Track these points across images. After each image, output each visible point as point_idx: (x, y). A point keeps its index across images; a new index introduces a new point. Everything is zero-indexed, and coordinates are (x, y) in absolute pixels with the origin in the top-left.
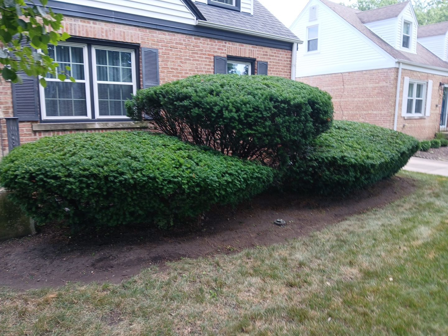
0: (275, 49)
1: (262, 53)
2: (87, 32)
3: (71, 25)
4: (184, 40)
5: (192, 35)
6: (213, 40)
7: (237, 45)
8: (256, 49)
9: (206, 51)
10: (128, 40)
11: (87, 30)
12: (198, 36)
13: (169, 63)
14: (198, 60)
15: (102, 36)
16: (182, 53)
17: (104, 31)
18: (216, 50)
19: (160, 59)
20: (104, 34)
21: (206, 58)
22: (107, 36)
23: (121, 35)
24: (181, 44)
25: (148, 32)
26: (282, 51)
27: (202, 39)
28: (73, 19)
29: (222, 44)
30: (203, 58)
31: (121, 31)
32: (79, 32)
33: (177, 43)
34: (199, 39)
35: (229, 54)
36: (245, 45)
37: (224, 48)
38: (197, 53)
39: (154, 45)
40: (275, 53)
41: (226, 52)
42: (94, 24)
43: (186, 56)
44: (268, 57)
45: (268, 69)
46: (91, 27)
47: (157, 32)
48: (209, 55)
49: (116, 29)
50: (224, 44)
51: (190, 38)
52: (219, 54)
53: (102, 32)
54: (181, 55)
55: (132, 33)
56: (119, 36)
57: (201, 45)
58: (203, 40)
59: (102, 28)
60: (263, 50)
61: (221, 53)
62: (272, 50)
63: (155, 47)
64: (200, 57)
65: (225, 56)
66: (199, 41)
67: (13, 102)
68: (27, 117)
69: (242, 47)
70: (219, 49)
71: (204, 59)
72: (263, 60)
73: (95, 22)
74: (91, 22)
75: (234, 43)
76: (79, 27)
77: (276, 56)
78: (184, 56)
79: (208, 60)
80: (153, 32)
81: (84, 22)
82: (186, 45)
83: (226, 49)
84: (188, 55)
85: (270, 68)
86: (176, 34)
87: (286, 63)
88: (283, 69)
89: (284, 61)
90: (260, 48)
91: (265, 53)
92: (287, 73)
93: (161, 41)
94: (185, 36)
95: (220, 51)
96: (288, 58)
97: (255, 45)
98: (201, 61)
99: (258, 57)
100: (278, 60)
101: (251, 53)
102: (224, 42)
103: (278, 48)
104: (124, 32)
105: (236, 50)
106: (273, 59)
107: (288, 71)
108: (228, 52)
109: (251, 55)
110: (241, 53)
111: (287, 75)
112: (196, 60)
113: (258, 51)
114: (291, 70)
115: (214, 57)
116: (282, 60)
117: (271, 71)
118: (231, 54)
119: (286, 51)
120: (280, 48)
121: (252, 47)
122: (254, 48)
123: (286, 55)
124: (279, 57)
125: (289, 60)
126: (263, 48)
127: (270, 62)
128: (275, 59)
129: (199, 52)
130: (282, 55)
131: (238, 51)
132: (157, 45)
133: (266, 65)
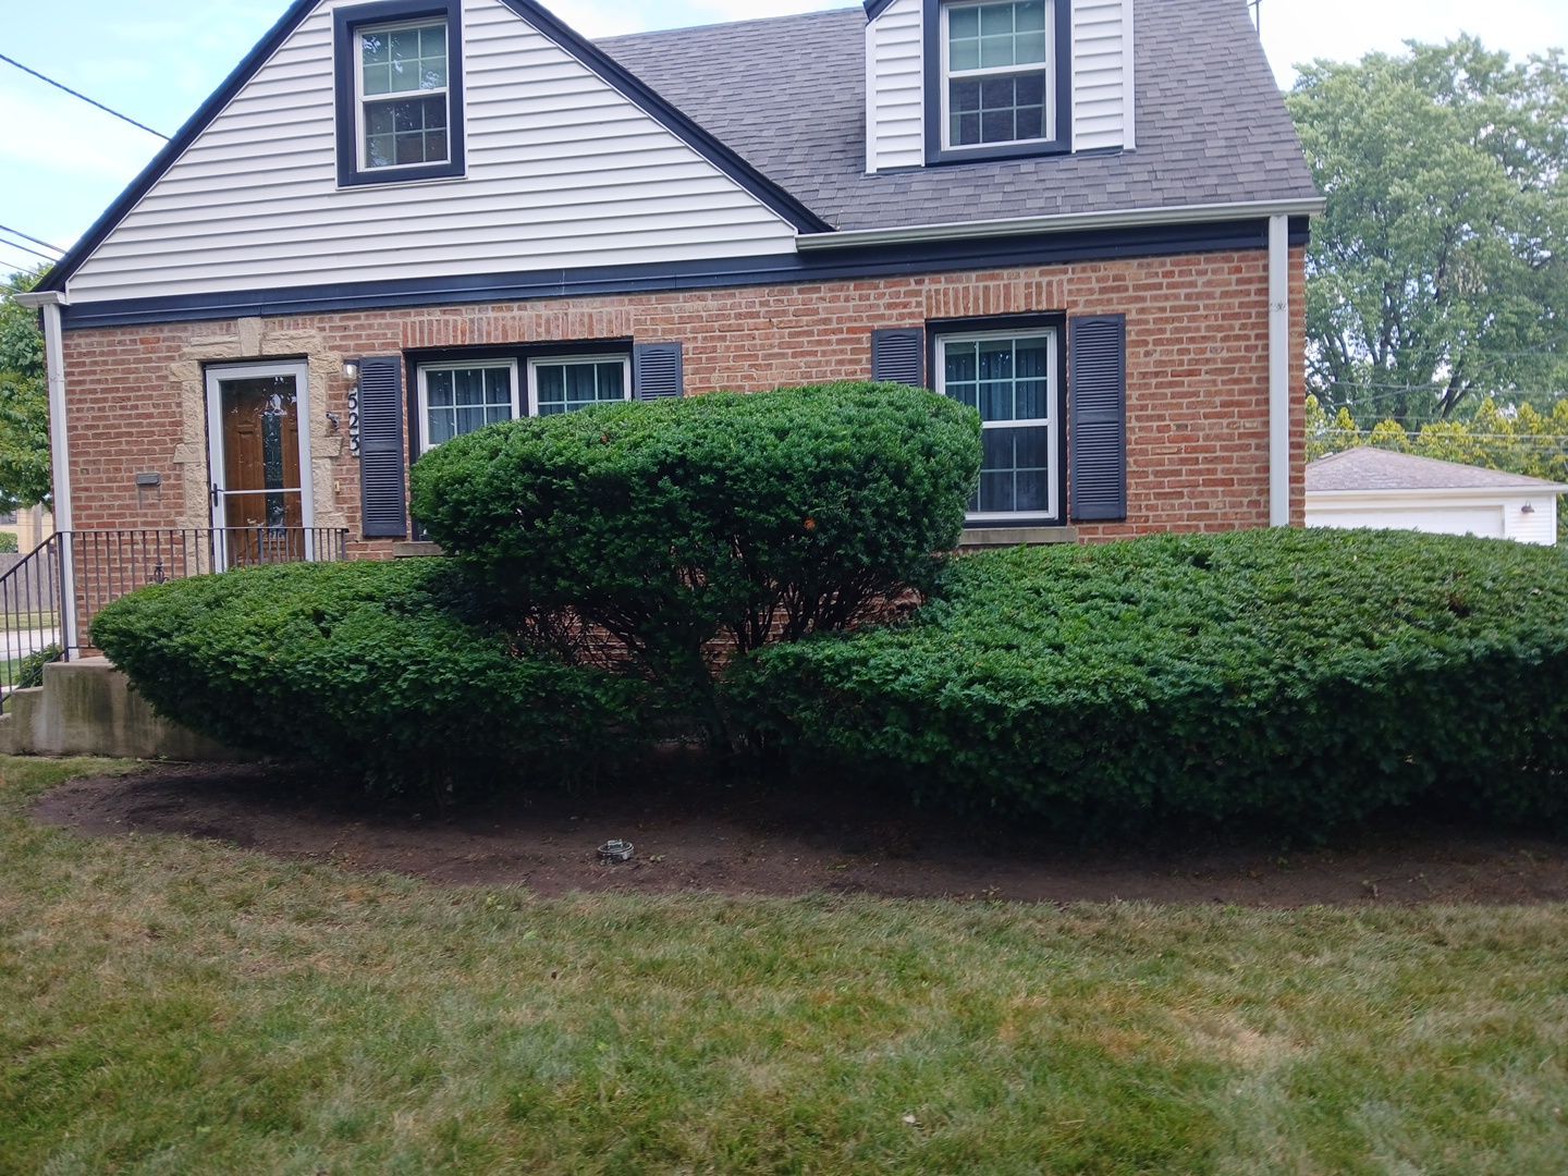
0: (1168, 260)
1: (1095, 285)
2: (505, 332)
3: (472, 321)
4: (762, 304)
5: (791, 282)
6: (866, 282)
7: (969, 280)
8: (1065, 277)
9: (840, 320)
10: (601, 332)
11: (504, 327)
12: (813, 281)
13: (716, 374)
14: (815, 353)
15: (538, 334)
16: (758, 342)
17: (543, 322)
18: (882, 311)
19: (688, 368)
20: (542, 330)
21: (839, 342)
22: (548, 331)
23: (583, 325)
24: (756, 315)
25: (653, 301)
26: (1207, 261)
27: (823, 287)
28: (477, 307)
29: (903, 289)
30: (829, 342)
31: (583, 314)
32: (489, 334)
33: (739, 316)
34: (818, 290)
35: (934, 315)
36: (1005, 273)
37: (913, 300)
38: (810, 333)
39: (671, 331)
40: (1169, 274)
41: (924, 310)
42: (520, 309)
43: (772, 346)
44: (1131, 293)
45: (1131, 337)
46: (514, 318)
47: (681, 295)
48: (850, 330)
49: (571, 311)
50: (913, 286)
51: (781, 293)
52: (893, 323)
53: (539, 325)
54: (755, 345)
55: (610, 313)
56: (577, 327)
57: (822, 305)
58: (831, 290)
59: (539, 316)
60: (1102, 273)
61: (902, 317)
62: (1149, 265)
63: (673, 338)
64: (819, 343)
65: (921, 322)
66: (815, 296)
67: (362, 498)
68: (385, 527)
69: (991, 284)
70: (889, 306)
71: (834, 347)
72: (1099, 310)
73: (522, 304)
74: (515, 305)
75: (955, 275)
76: (489, 324)
77: (1171, 286)
78: (763, 347)
79: (849, 347)
80: (669, 298)
81: (501, 309)
82: (770, 315)
83: (923, 299)
84: (777, 342)
85: (1139, 333)
86: (737, 292)
87: (1236, 301)
88: (1219, 329)
89: (1225, 294)
90: (1084, 270)
91: (1110, 283)
92: (1247, 338)
93: (691, 319)
94: (767, 290)
95: (895, 312)
96: (1249, 281)
97: (1057, 262)
98: (824, 353)
99: (1075, 303)
100: (1188, 297)
101: (1039, 294)
102: (912, 280)
103: (1187, 253)
104: (591, 316)
105: (966, 297)
106: (1155, 298)
107: (1252, 333)
108: (929, 310)
109: (1038, 303)
110: (987, 303)
111: (1247, 349)
112: (803, 354)
113: (1070, 281)
114: (1266, 325)
115: (874, 332)
116: (1210, 296)
117: (1146, 343)
118: (942, 315)
119: (1236, 255)
120: (1199, 252)
121: (1042, 274)
122: (1053, 273)
123: (1238, 270)
124: (1193, 284)
125: (1253, 287)
126: (1102, 265)
127: (1142, 311)
128: (1166, 298)
129: (815, 329)
130: (1209, 276)
131: (976, 299)
132: (679, 331)
133: (1114, 326)
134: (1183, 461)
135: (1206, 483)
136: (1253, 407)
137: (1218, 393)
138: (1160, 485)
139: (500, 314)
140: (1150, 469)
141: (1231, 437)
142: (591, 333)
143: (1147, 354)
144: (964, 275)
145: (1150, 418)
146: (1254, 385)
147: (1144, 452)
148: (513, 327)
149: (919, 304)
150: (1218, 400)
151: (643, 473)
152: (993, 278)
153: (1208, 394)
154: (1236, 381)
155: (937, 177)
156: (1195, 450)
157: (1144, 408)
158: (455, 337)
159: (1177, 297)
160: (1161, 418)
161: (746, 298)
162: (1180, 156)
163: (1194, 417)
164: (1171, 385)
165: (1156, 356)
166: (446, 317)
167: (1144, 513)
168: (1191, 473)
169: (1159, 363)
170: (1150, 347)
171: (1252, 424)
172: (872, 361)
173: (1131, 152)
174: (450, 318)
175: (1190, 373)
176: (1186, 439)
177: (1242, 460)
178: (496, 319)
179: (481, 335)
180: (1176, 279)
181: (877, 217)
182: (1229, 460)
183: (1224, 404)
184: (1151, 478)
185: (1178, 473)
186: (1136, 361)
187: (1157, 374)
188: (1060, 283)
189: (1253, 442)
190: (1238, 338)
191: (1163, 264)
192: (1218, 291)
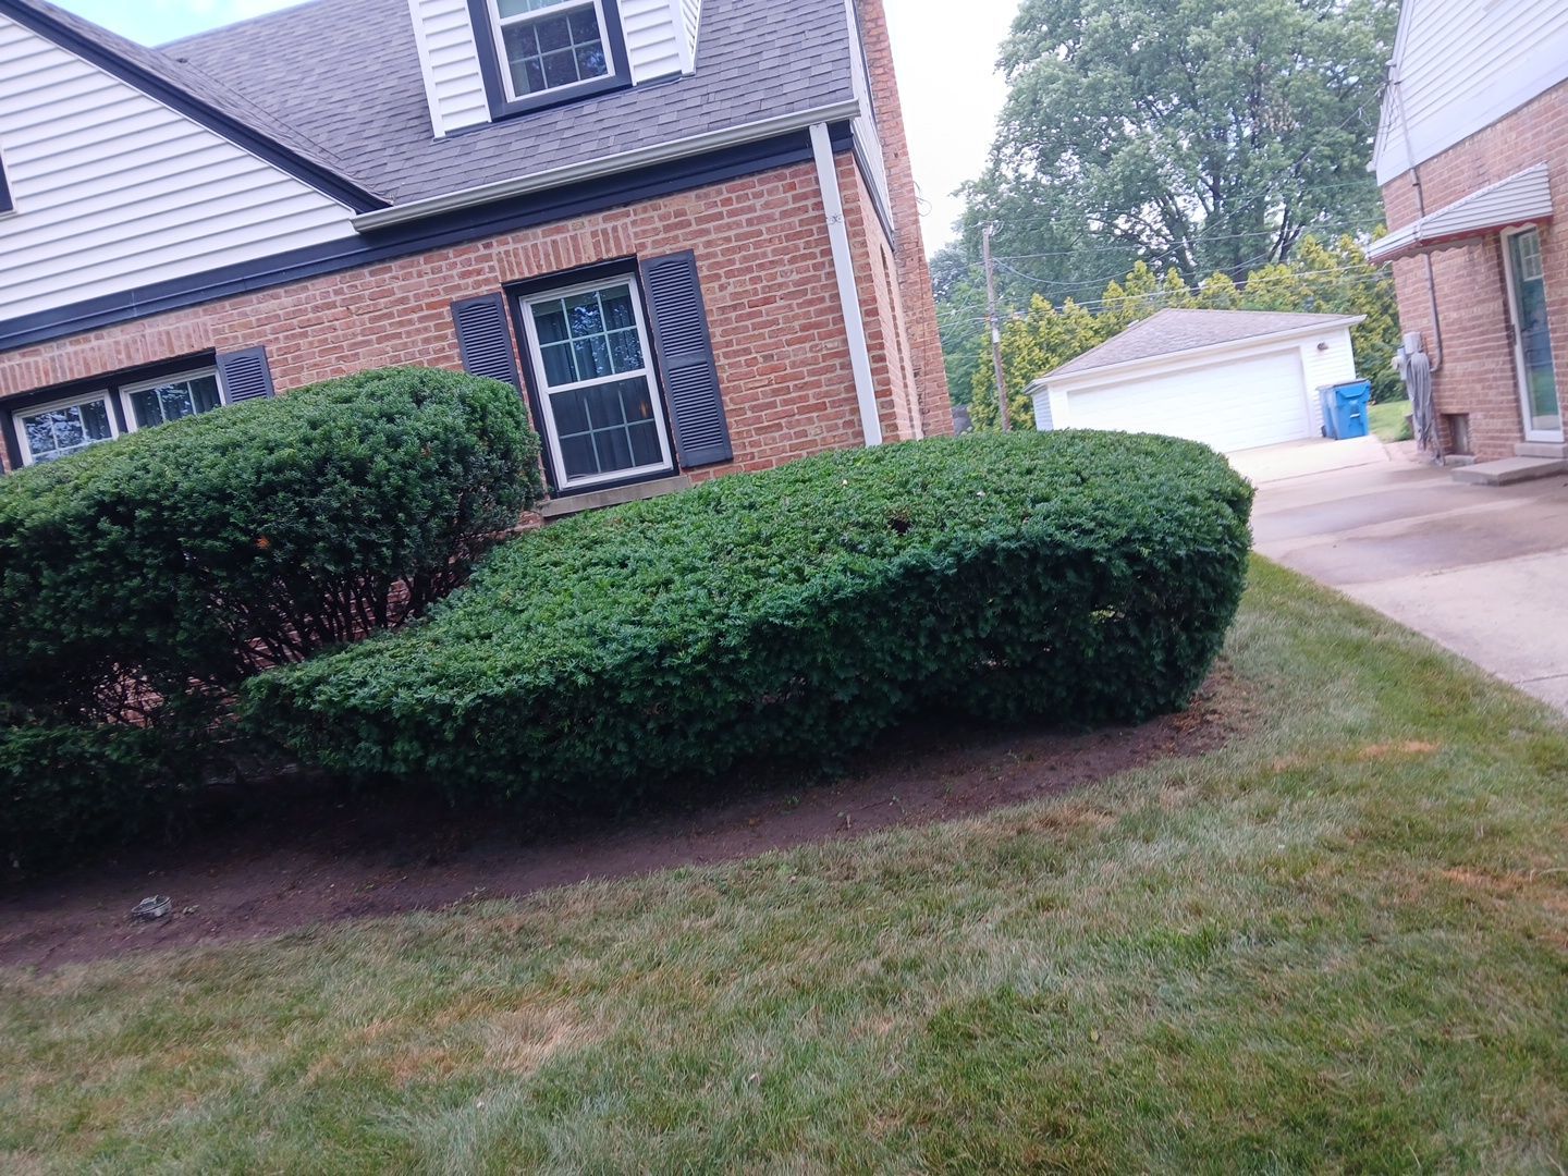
0: (723, 187)
1: (659, 225)
2: (87, 365)
3: (53, 359)
4: (336, 293)
5: (361, 266)
6: (436, 254)
7: (535, 236)
8: (628, 220)
9: (417, 298)
10: (182, 349)
11: (85, 359)
12: (382, 261)
13: (305, 373)
14: (398, 335)
15: (120, 361)
16: (340, 332)
17: (122, 348)
18: (457, 281)
19: (276, 371)
20: (123, 356)
21: (421, 319)
22: (129, 357)
23: (162, 344)
24: (333, 305)
25: (228, 308)
26: (761, 182)
27: (394, 265)
28: (54, 344)
29: (472, 256)
30: (410, 322)
31: (160, 333)
32: (71, 370)
33: (316, 309)
34: (389, 269)
35: (509, 278)
36: (570, 224)
37: (486, 265)
38: (390, 316)
39: (251, 336)
40: (727, 202)
41: (498, 274)
42: (97, 338)
43: (354, 335)
44: (694, 227)
45: (703, 273)
46: (93, 349)
47: (254, 297)
48: (430, 306)
49: (148, 331)
50: (483, 252)
51: (354, 278)
52: (470, 292)
53: (118, 352)
54: (337, 337)
55: (187, 327)
56: (157, 347)
57: (395, 285)
58: (403, 268)
59: (117, 343)
60: (663, 210)
61: (478, 284)
62: (707, 196)
63: (255, 342)
64: (401, 324)
65: (498, 287)
66: (387, 276)
69: (558, 237)
70: (464, 275)
71: (418, 326)
72: (666, 249)
73: (99, 332)
74: (92, 335)
75: (521, 234)
76: (69, 359)
77: (732, 214)
78: (347, 338)
79: (432, 324)
80: (243, 302)
81: (78, 342)
82: (346, 304)
83: (494, 263)
84: (359, 329)
85: (710, 267)
86: (309, 284)
87: (796, 220)
88: (785, 251)
89: (784, 214)
90: (645, 210)
91: (673, 220)
92: (813, 257)
93: (268, 320)
94: (338, 277)
95: (470, 281)
96: (805, 197)
97: (618, 206)
98: (409, 334)
99: (643, 246)
100: (750, 222)
101: (607, 242)
102: (480, 245)
103: (741, 177)
104: (168, 333)
105: (536, 255)
106: (718, 229)
107: (817, 250)
108: (503, 273)
109: (608, 251)
110: (558, 258)
111: (815, 267)
112: (388, 338)
113: (634, 223)
114: (827, 240)
115: (453, 305)
116: (770, 218)
117: (718, 277)
118: (517, 277)
119: (787, 172)
120: (752, 174)
121: (605, 220)
122: (615, 217)
123: (792, 187)
124: (751, 209)
125: (809, 203)
126: (661, 202)
127: (708, 244)
128: (729, 227)
129: (394, 310)
130: (766, 198)
131: (547, 255)
132: (260, 334)
133: (684, 264)
134: (776, 392)
135: (801, 411)
136: (831, 327)
137: (796, 317)
138: (759, 420)
139: (79, 348)
140: (747, 405)
141: (815, 361)
142: (172, 351)
143: (722, 288)
144: (529, 232)
145: (736, 353)
146: (828, 303)
147: (737, 389)
148: (94, 359)
149: (492, 269)
150: (796, 324)
151: (79, 518)
152: (558, 231)
153: (787, 320)
154: (810, 303)
155: (503, 132)
156: (784, 379)
157: (729, 344)
158: (39, 379)
159: (739, 225)
160: (747, 351)
161: (318, 289)
162: (735, 73)
163: (777, 345)
164: (750, 316)
165: (731, 289)
166: (26, 360)
167: (749, 450)
168: (786, 402)
169: (735, 295)
170: (724, 280)
171: (832, 344)
172: (457, 335)
173: (691, 76)
174: (31, 360)
175: (767, 301)
176: (774, 370)
177: (830, 382)
178: (76, 353)
179: (64, 373)
180: (735, 206)
181: (436, 184)
182: (817, 384)
183: (804, 328)
184: (749, 414)
185: (772, 405)
186: (713, 297)
187: (734, 307)
188: (625, 227)
189: (837, 362)
190: (804, 257)
191: (720, 193)
192: (777, 212)
